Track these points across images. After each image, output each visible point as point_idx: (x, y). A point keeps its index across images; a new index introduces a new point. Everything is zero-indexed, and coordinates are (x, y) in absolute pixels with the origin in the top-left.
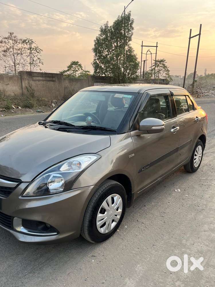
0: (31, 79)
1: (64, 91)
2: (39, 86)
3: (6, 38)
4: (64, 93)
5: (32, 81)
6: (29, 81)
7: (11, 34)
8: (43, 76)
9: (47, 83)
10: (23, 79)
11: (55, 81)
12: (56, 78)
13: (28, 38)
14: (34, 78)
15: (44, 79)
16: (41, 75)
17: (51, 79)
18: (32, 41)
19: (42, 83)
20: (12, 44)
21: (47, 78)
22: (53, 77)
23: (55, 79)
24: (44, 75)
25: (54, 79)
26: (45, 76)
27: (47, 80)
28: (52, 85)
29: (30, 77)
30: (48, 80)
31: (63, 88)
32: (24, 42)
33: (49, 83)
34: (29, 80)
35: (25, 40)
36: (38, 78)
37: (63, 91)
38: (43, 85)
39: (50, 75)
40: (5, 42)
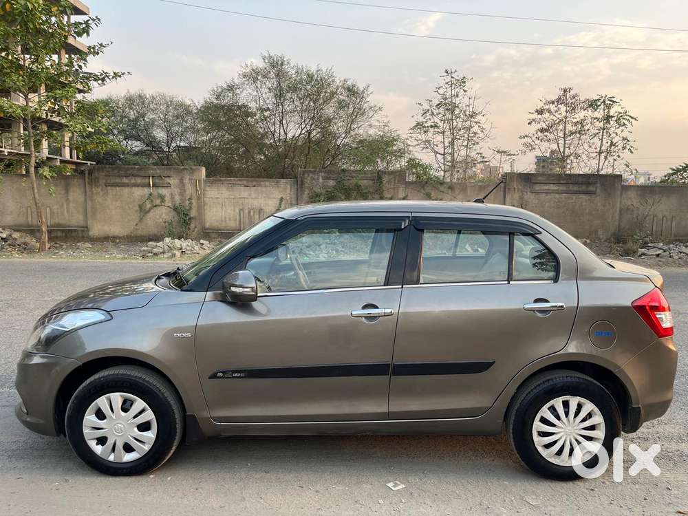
0: (529, 190)
1: (620, 218)
2: (547, 204)
3: (553, 103)
4: (617, 223)
5: (529, 193)
6: (523, 194)
7: (565, 91)
8: (562, 182)
9: (569, 197)
10: (509, 189)
11: (595, 194)
12: (598, 185)
13: (604, 96)
14: (537, 188)
15: (562, 188)
16: (553, 180)
17: (583, 188)
18: (611, 101)
19: (555, 198)
20: (564, 114)
21: (571, 186)
22: (588, 184)
23: (596, 188)
24: (563, 180)
25: (591, 188)
26: (565, 182)
27: (570, 191)
28: (584, 204)
29: (526, 185)
30: (574, 191)
31: (618, 210)
32: (593, 105)
33: (574, 198)
34: (522, 191)
35: (596, 100)
36: (546, 187)
37: (617, 217)
38: (559, 202)
39: (580, 179)
40: (549, 111)
